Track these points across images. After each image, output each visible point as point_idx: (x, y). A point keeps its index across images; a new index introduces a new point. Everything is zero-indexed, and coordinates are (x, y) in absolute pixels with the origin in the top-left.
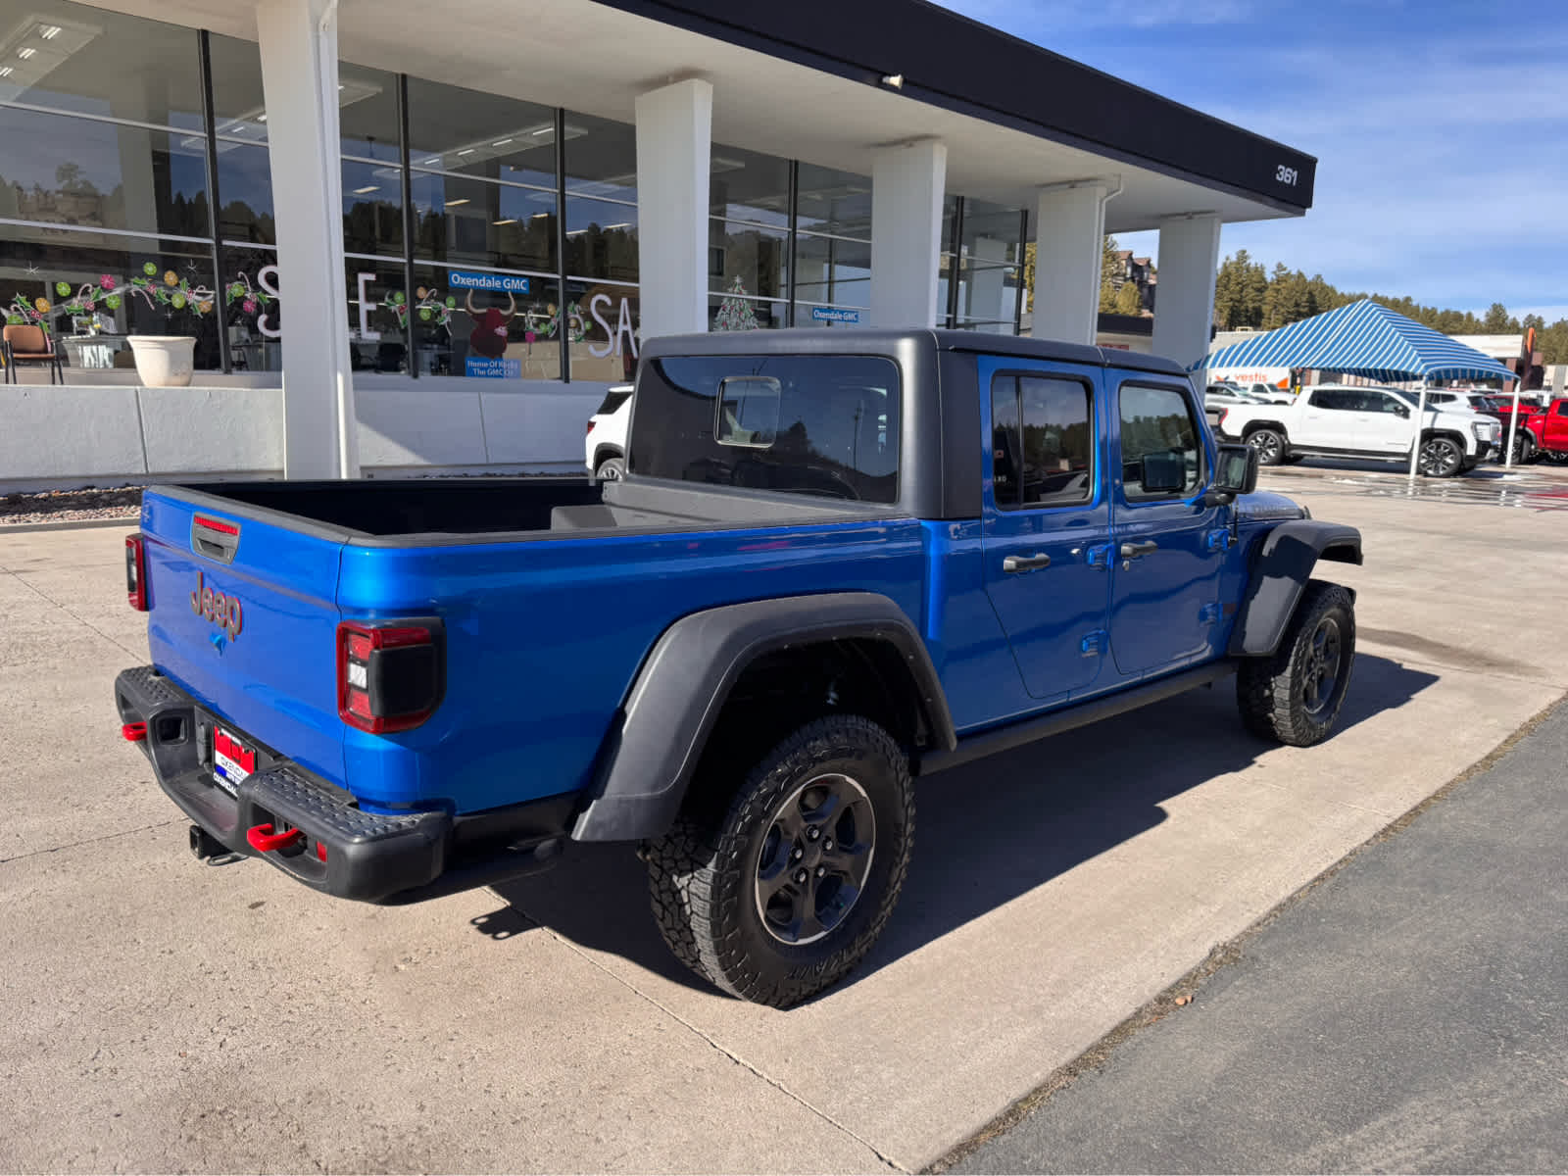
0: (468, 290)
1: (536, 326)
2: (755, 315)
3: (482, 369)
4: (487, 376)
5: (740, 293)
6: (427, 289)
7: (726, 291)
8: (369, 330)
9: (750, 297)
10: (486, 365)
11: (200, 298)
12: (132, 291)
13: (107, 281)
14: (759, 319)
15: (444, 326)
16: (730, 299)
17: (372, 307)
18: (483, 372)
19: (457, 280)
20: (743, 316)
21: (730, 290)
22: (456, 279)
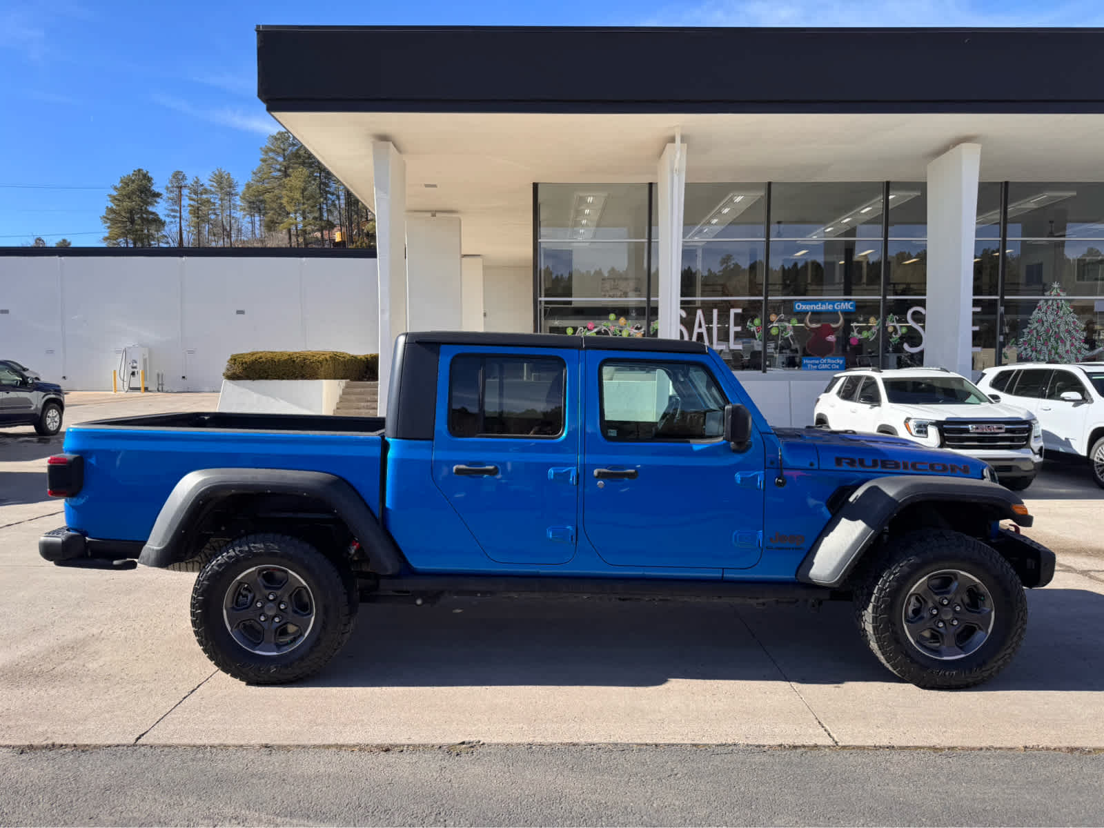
0: (808, 313)
1: (860, 332)
2: (1075, 312)
3: (814, 364)
4: (818, 369)
5: (1059, 295)
6: (777, 314)
7: (1044, 295)
8: (734, 344)
9: (1068, 298)
10: (817, 362)
11: (636, 331)
12: (602, 330)
13: (590, 325)
14: (1078, 314)
15: (787, 339)
16: (1047, 301)
17: (739, 329)
18: (815, 367)
19: (800, 307)
20: (1061, 313)
21: (1048, 293)
22: (798, 306)
